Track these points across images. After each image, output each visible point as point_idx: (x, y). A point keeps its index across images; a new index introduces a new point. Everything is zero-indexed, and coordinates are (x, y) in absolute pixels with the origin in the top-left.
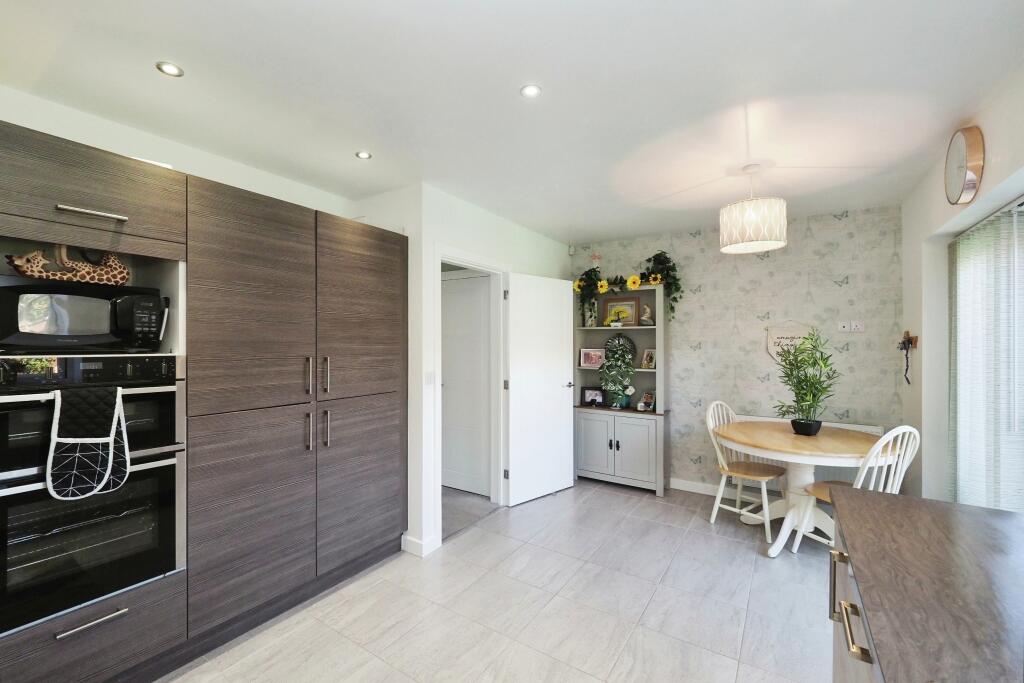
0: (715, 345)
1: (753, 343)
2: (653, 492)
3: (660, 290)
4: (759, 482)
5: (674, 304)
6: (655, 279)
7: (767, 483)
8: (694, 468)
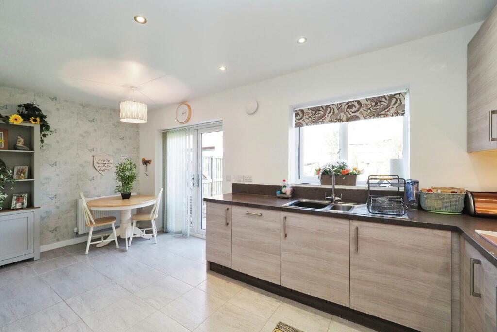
0: (66, 163)
1: (86, 162)
2: (31, 260)
3: (37, 128)
4: (111, 224)
5: (43, 138)
6: (35, 120)
7: (114, 224)
8: (52, 235)
